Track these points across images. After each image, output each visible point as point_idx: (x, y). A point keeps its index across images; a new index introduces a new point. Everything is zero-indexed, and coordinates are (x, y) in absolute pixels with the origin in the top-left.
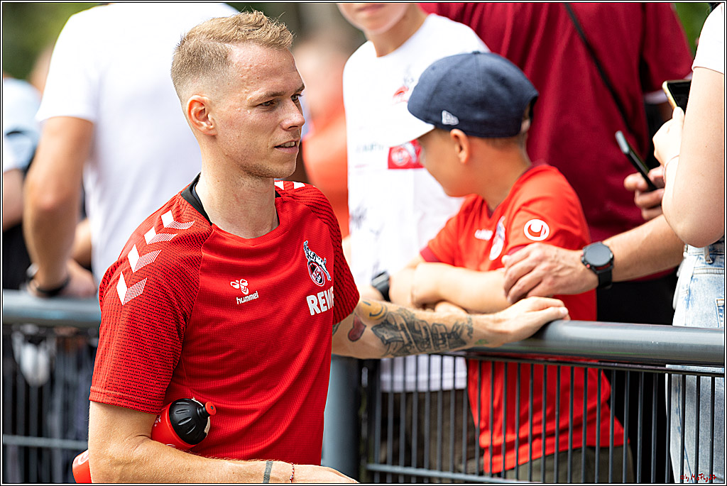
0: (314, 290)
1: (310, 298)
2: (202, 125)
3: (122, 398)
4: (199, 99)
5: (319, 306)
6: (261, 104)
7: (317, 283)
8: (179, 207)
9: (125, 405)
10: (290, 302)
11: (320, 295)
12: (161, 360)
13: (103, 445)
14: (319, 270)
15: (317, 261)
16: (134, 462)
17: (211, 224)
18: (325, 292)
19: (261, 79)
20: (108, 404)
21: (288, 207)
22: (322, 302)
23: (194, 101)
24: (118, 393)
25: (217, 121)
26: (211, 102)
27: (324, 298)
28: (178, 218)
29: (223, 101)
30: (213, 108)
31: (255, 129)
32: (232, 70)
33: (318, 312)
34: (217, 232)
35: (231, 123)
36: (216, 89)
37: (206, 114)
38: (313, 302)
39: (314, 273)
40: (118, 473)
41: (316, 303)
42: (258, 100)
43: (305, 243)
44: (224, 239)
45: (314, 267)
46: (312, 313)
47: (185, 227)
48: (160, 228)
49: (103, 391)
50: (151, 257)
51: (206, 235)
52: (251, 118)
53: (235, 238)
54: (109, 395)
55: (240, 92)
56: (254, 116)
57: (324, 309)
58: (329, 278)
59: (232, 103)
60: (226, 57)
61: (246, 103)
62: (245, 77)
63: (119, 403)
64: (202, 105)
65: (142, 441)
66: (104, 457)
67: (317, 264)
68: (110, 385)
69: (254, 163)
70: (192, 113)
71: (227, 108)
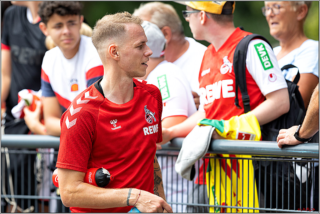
0: (147, 125)
1: (144, 129)
2: (115, 56)
3: (70, 166)
4: (114, 45)
5: (149, 131)
6: (138, 47)
7: (149, 123)
8: (92, 90)
9: (72, 169)
10: (135, 130)
11: (150, 127)
12: (85, 150)
13: (64, 185)
14: (150, 117)
15: (150, 113)
16: (77, 192)
17: (105, 97)
18: (153, 126)
19: (138, 36)
20: (64, 168)
21: (139, 91)
22: (151, 130)
23: (112, 47)
24: (68, 164)
25: (121, 55)
26: (118, 47)
27: (152, 128)
28: (91, 94)
29: (123, 46)
30: (119, 49)
31: (136, 56)
32: (126, 33)
33: (148, 134)
34: (107, 101)
35: (127, 55)
36: (121, 41)
37: (115, 52)
38: (146, 130)
39: (148, 118)
40: (71, 196)
41: (147, 130)
42: (138, 45)
43: (146, 106)
44: (109, 104)
45: (149, 116)
46: (145, 134)
47: (94, 98)
48: (83, 98)
49: (62, 163)
50: (78, 110)
51: (102, 102)
52: (136, 52)
53: (114, 104)
54: (65, 165)
55: (130, 42)
56: (136, 51)
57: (151, 133)
58: (155, 120)
59: (127, 46)
60: (124, 28)
61: (133, 46)
62: (133, 36)
63: (69, 168)
64: (115, 48)
65: (80, 183)
66: (65, 190)
67: (150, 115)
68: (65, 161)
69: (133, 71)
70: (111, 52)
71: (125, 49)
